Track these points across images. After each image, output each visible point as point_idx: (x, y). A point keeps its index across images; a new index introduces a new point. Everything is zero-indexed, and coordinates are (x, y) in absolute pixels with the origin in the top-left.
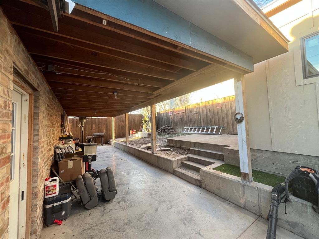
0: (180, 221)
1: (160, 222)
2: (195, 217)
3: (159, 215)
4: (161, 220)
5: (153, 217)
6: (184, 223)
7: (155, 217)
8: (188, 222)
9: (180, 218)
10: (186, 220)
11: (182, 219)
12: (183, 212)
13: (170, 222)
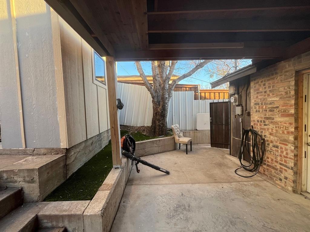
0: (192, 209)
1: (215, 218)
2: (173, 207)
3: (217, 229)
4: (214, 220)
5: (225, 228)
6: (189, 206)
7: (223, 228)
8: (184, 205)
9: (190, 212)
10: (185, 209)
11: (189, 211)
12: (182, 218)
13: (203, 214)
